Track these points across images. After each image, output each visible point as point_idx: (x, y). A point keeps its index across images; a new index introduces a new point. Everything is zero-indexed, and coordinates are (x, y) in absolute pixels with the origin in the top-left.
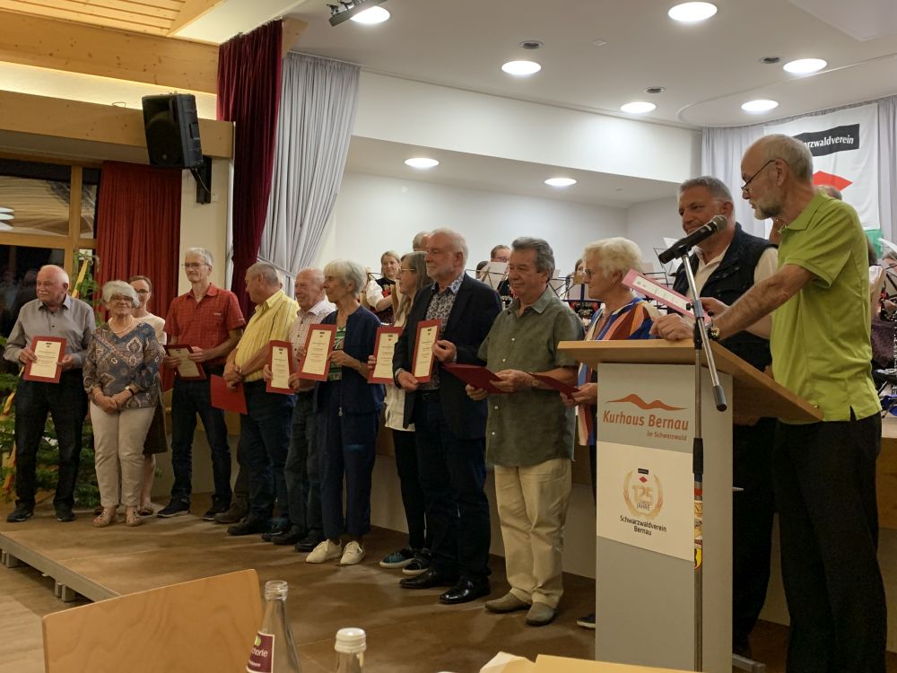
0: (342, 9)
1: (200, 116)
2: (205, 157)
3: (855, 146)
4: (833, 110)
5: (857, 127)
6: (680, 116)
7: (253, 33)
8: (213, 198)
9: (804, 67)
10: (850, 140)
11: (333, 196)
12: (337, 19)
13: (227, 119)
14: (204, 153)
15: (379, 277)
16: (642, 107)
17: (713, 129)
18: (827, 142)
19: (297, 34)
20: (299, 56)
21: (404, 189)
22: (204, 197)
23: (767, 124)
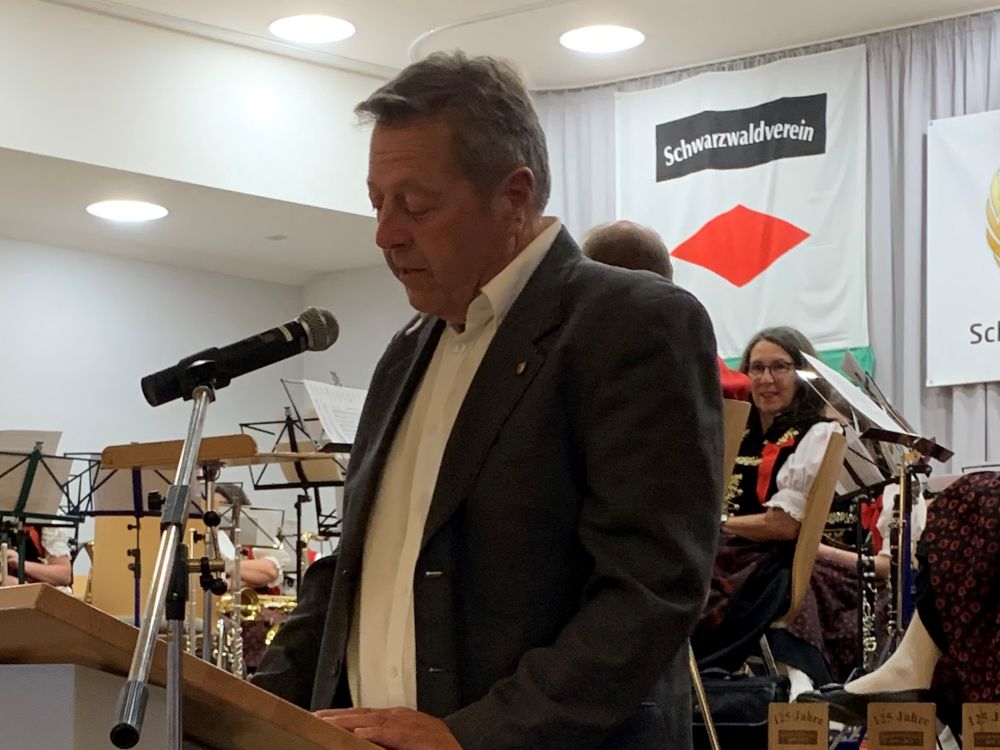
3: (816, 146)
5: (822, 98)
10: (806, 133)
18: (756, 134)
23: (619, 86)
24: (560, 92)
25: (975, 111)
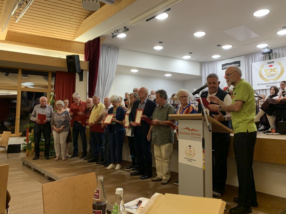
0: (115, 34)
1: (80, 60)
2: (81, 70)
4: (234, 57)
5: (240, 61)
6: (197, 59)
7: (93, 40)
8: (83, 80)
9: (227, 47)
10: (238, 65)
11: (113, 79)
12: (114, 36)
13: (87, 61)
14: (81, 69)
15: (124, 99)
16: (188, 57)
17: (205, 62)
18: (233, 65)
19: (104, 40)
20: (104, 45)
21: (130, 77)
22: (81, 79)
23: (218, 61)
24: (211, 62)
25: (257, 62)
